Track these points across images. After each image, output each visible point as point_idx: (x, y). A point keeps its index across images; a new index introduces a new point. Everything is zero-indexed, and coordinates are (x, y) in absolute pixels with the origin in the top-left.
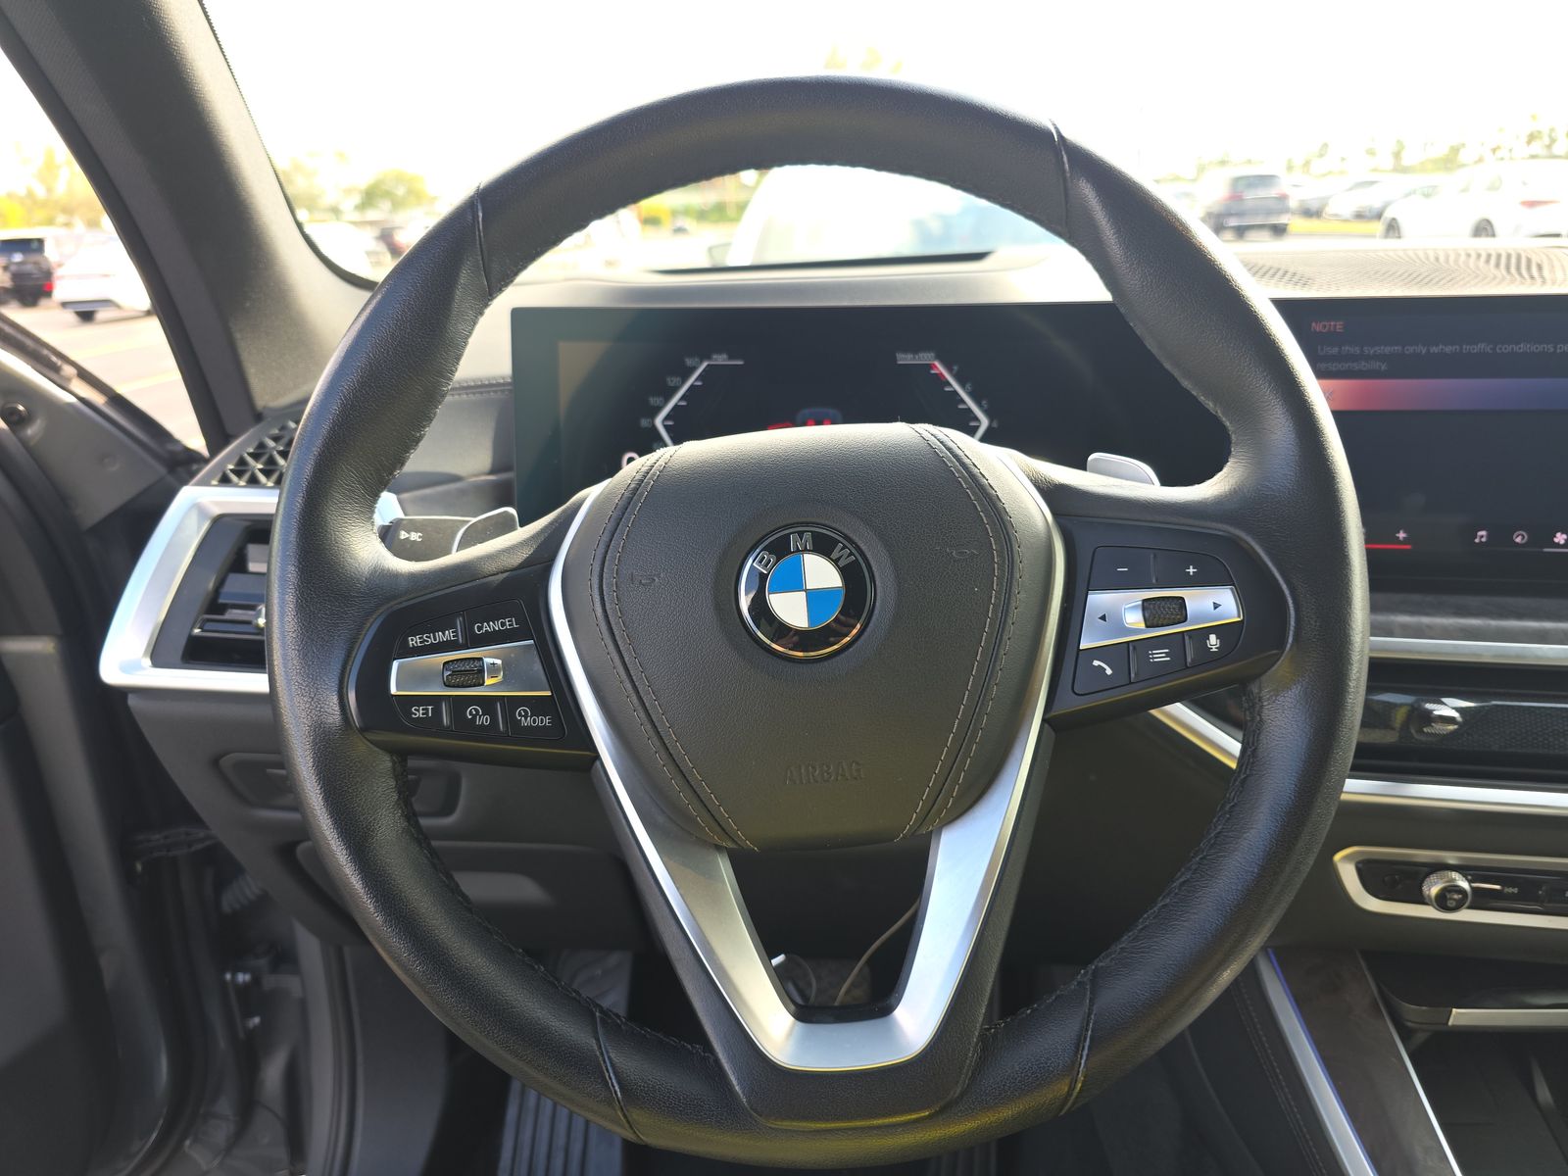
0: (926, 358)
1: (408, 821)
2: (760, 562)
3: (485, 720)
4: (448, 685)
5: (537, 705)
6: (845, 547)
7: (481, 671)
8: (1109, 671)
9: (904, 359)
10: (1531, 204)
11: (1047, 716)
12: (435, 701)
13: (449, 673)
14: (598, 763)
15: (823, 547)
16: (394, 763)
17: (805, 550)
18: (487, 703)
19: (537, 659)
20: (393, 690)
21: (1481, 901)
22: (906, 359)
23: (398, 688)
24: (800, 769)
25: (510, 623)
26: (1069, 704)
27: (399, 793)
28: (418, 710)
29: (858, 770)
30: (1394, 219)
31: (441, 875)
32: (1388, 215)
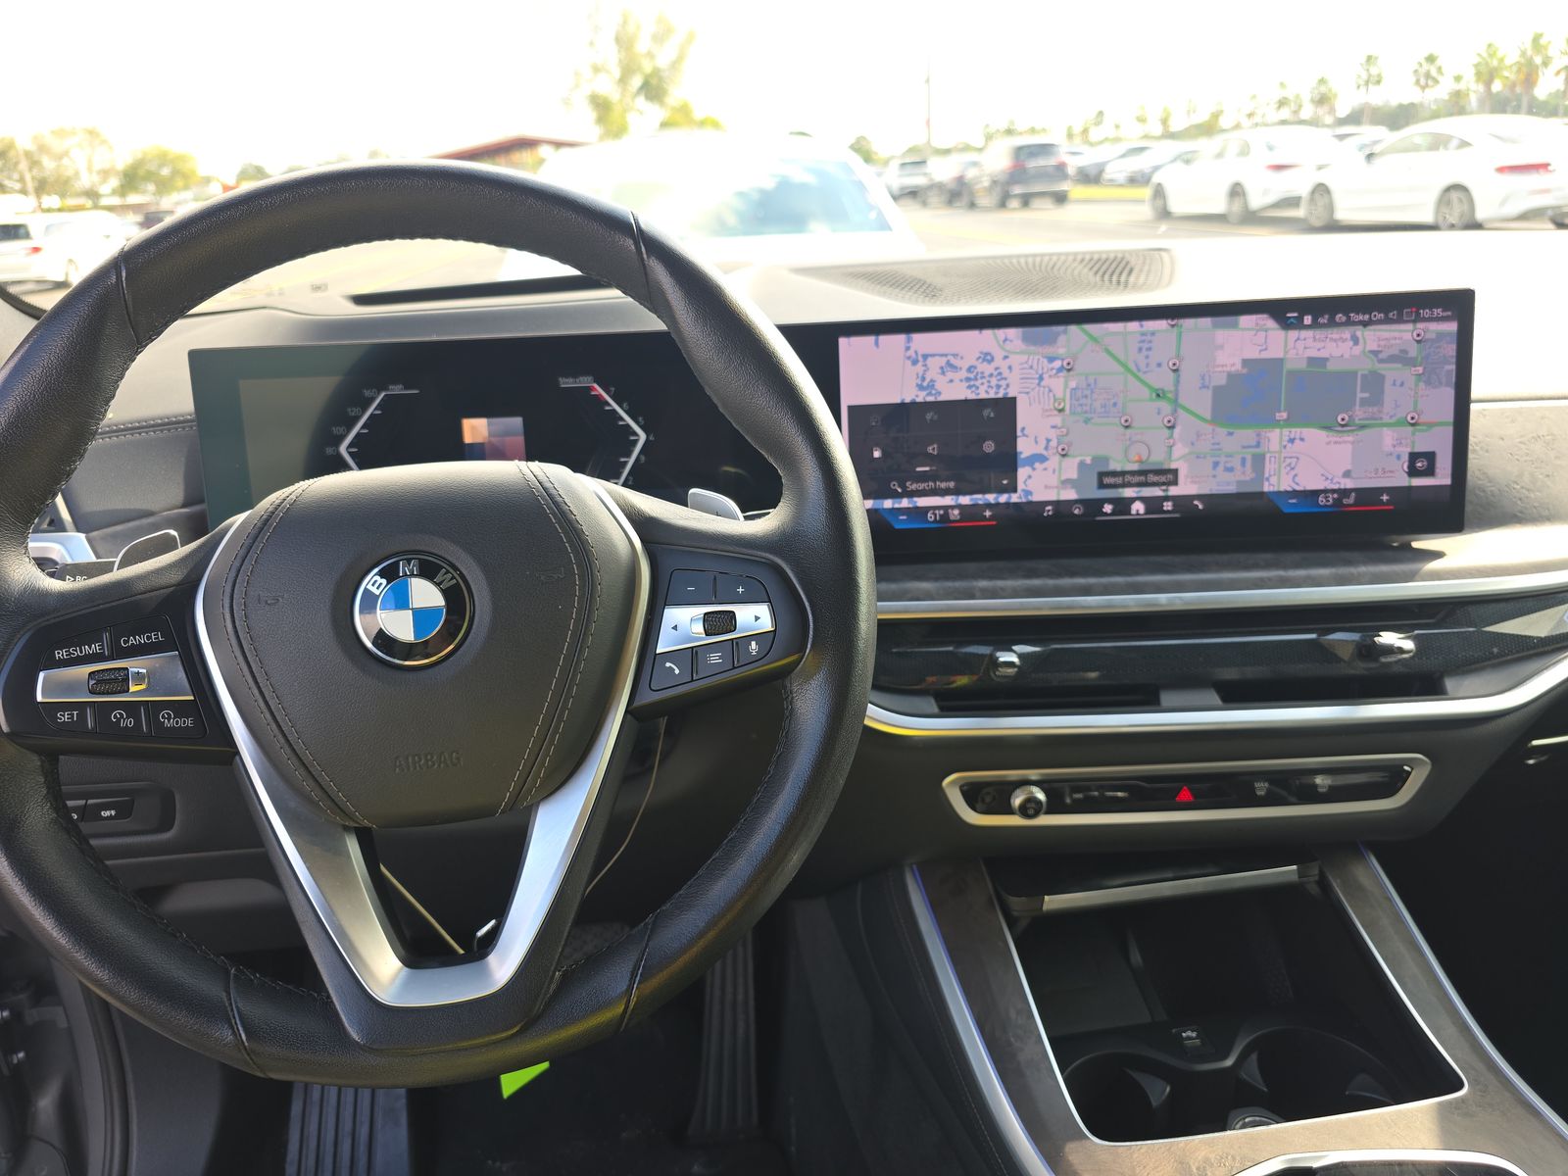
0: (585, 381)
1: (57, 814)
2: (373, 585)
3: (130, 723)
4: (93, 692)
5: (179, 708)
6: (448, 572)
7: (126, 680)
8: (677, 671)
9: (566, 383)
10: (1279, 168)
11: (630, 709)
12: (80, 706)
13: (94, 682)
14: (237, 758)
15: (428, 572)
16: (42, 762)
17: (412, 575)
18: (131, 708)
19: (181, 668)
20: (39, 698)
21: (1055, 806)
22: (568, 383)
23: (44, 694)
24: (407, 759)
25: (155, 637)
26: (648, 697)
27: (48, 788)
28: (64, 716)
29: (458, 759)
30: (1159, 184)
31: (89, 859)
32: (1156, 179)
